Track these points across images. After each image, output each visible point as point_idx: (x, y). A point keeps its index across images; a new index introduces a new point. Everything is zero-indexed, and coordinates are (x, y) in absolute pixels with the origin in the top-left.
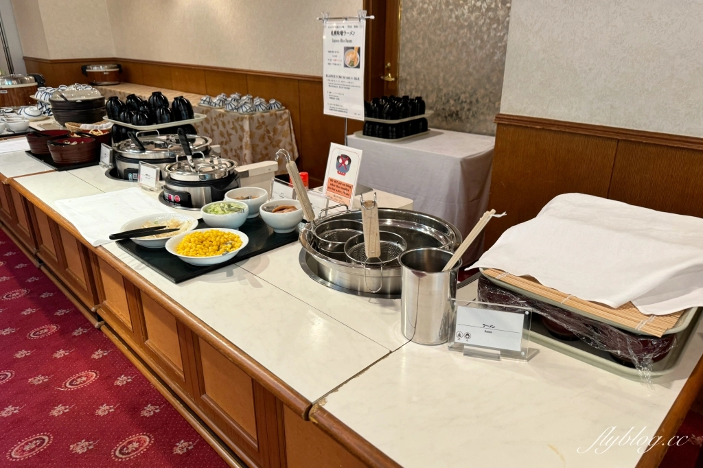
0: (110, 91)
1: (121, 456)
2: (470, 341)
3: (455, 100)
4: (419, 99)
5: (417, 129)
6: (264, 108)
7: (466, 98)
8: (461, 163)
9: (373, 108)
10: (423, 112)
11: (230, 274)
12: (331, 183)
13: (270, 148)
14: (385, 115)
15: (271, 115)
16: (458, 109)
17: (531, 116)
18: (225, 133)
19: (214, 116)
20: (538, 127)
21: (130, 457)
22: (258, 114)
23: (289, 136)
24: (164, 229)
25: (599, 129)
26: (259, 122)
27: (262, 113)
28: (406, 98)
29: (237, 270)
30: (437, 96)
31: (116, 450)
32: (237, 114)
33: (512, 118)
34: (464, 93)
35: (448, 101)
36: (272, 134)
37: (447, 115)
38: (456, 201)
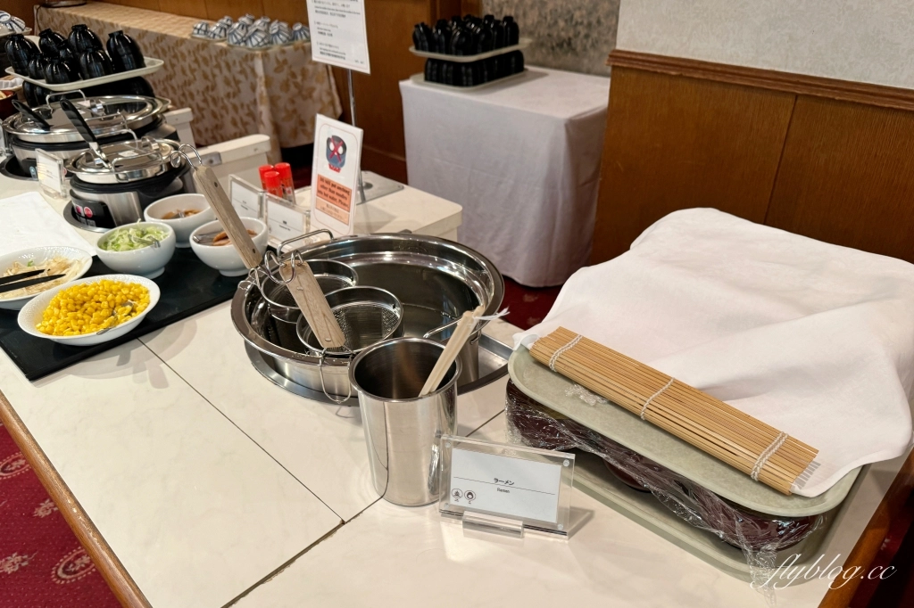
0: (71, 16)
1: (64, 576)
2: (475, 504)
3: (566, 21)
4: (509, 19)
5: (508, 69)
6: (284, 39)
7: (582, 16)
8: (566, 126)
9: (436, 36)
10: (515, 41)
11: (124, 361)
12: (322, 183)
13: (299, 101)
14: (453, 48)
15: (296, 49)
16: (571, 34)
17: (663, 54)
18: (231, 79)
19: (214, 53)
20: (673, 73)
21: (76, 578)
22: (274, 49)
23: (326, 80)
24: (40, 276)
25: (768, 76)
26: (277, 61)
27: (282, 46)
28: (490, 18)
29: (137, 351)
30: (540, 14)
31: (58, 567)
32: (244, 50)
33: (634, 57)
34: (580, 8)
35: (556, 23)
36: (299, 79)
37: (554, 44)
38: (559, 186)
